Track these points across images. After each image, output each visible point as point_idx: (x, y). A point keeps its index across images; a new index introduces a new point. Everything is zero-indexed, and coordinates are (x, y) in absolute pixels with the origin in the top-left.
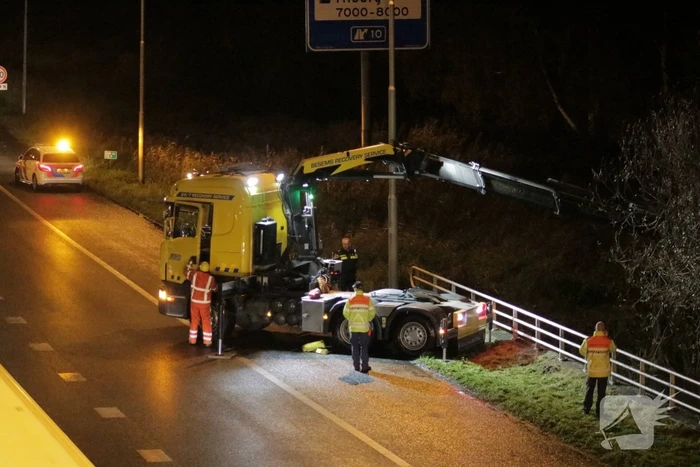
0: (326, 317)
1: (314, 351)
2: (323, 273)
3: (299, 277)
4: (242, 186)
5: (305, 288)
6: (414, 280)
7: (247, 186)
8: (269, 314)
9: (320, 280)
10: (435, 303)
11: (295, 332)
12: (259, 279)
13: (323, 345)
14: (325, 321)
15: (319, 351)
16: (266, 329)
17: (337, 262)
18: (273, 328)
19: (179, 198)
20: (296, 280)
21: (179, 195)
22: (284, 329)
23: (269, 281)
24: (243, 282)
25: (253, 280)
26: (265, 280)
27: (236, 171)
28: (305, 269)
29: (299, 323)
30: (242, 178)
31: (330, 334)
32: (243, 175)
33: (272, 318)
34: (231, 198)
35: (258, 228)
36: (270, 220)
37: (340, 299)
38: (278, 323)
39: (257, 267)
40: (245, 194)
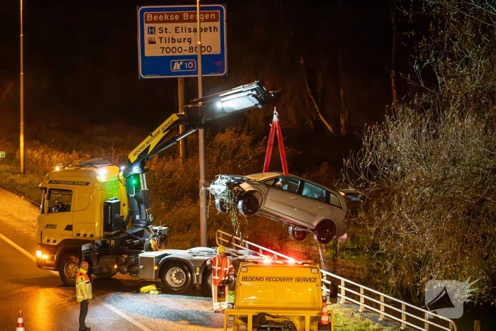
0: (156, 268)
1: (148, 292)
2: (154, 236)
3: (137, 239)
4: (95, 175)
5: (140, 247)
6: (219, 240)
7: (99, 175)
8: (116, 267)
9: (151, 241)
10: (234, 257)
11: (134, 279)
12: (108, 242)
13: (154, 288)
14: (156, 270)
15: (152, 292)
16: (114, 277)
17: (164, 228)
18: (119, 276)
19: (50, 185)
20: (135, 241)
21: (50, 182)
22: (126, 277)
23: (115, 243)
24: (97, 244)
25: (104, 242)
26: (113, 242)
27: (91, 164)
28: (141, 234)
29: (137, 272)
30: (95, 170)
31: (159, 280)
32: (95, 167)
33: (118, 270)
34: (87, 184)
35: (107, 206)
36: (115, 199)
37: (166, 255)
38: (123, 273)
39: (106, 233)
40: (98, 182)
